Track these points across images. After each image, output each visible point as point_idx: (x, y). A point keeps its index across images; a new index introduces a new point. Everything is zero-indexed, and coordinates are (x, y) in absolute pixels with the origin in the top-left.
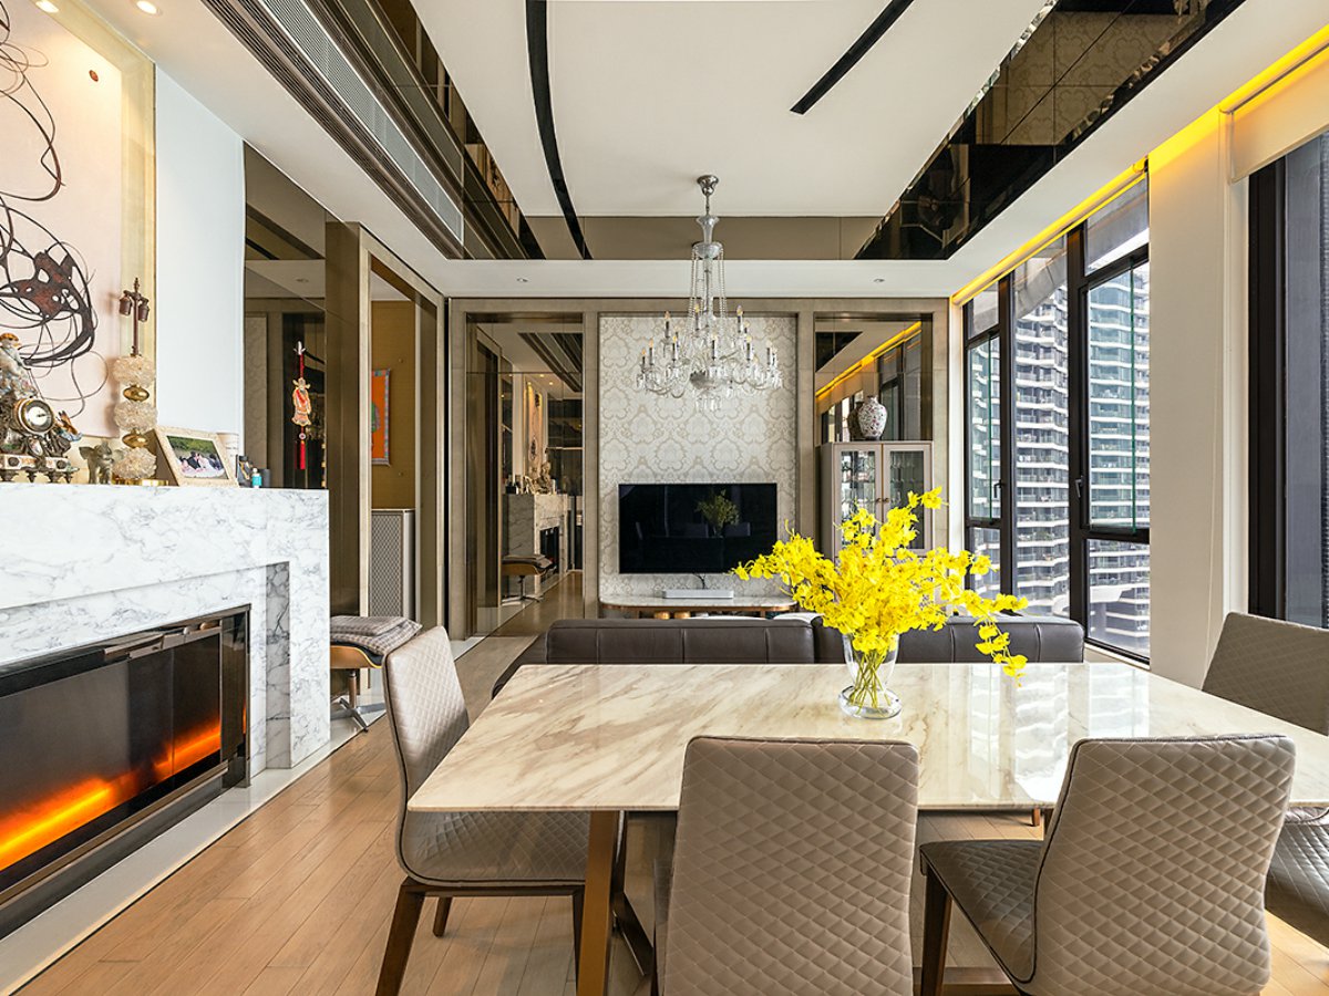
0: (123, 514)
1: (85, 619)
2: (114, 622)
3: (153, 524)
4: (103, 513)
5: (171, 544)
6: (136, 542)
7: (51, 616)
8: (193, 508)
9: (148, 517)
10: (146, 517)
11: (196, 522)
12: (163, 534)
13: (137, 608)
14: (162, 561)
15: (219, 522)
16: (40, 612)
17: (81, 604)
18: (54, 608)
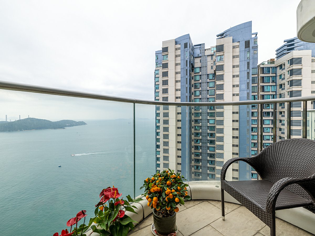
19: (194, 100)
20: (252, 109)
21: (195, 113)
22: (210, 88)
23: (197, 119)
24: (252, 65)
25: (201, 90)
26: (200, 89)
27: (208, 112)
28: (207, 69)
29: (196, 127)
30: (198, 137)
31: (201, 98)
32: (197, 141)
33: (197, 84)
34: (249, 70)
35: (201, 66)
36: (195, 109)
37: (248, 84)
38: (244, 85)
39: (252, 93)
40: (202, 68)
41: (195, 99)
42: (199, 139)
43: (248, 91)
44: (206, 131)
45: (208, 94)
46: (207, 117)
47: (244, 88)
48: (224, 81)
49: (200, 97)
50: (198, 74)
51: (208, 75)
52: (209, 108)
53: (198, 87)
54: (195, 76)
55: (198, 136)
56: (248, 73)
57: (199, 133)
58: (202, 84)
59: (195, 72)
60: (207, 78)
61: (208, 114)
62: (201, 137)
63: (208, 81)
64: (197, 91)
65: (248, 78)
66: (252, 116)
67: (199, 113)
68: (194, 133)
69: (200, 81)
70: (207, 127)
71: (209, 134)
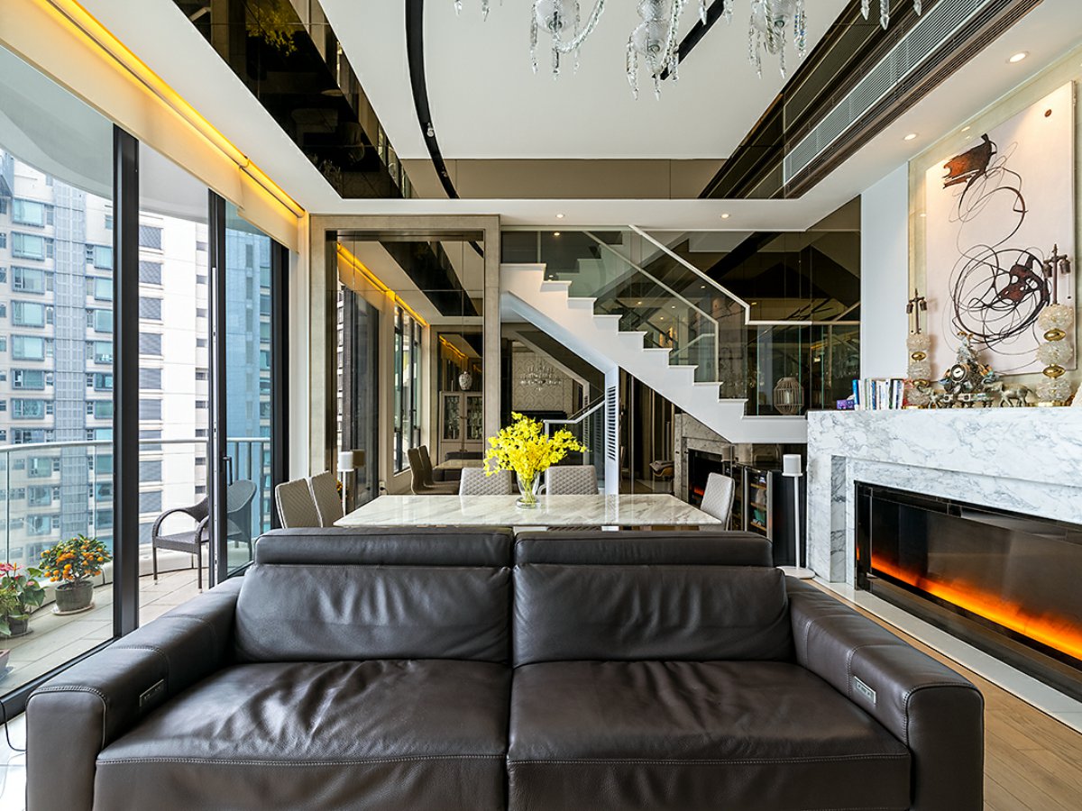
0: (960, 426)
1: (978, 489)
2: (995, 498)
3: (978, 433)
4: (949, 425)
5: (991, 449)
6: (967, 444)
7: (961, 480)
8: (1012, 424)
9: (975, 428)
10: (974, 429)
11: (1014, 435)
12: (986, 441)
13: (1012, 495)
14: (984, 460)
15: (1038, 437)
16: (956, 477)
17: (976, 479)
18: (961, 477)
19: (12, 343)
20: (261, 394)
21: (18, 400)
22: (99, 302)
23: (31, 426)
24: (261, 258)
25: (51, 302)
26: (48, 297)
27: (89, 398)
28: (83, 221)
29: (36, 460)
30: (45, 505)
31: (50, 335)
32: (39, 523)
33: (28, 275)
34: (253, 271)
35: (55, 201)
36: (18, 384)
37: (249, 313)
38: (237, 316)
39: (261, 342)
40: (55, 209)
41: (17, 341)
42: (45, 515)
43: (250, 338)
44: (85, 474)
45: (89, 323)
46: (84, 418)
47: (237, 325)
48: (162, 289)
49: (48, 331)
50: (37, 229)
51: (90, 246)
52: (94, 383)
53: (37, 288)
54: (18, 234)
55: (44, 500)
56: (250, 280)
57: (46, 490)
58: (59, 280)
59: (17, 219)
60: (83, 259)
61: (91, 408)
62: (56, 504)
63: (90, 270)
64: (29, 303)
65: (249, 296)
66: (262, 414)
67: (39, 400)
68: (29, 487)
69: (48, 265)
70: (85, 459)
71: (96, 489)
